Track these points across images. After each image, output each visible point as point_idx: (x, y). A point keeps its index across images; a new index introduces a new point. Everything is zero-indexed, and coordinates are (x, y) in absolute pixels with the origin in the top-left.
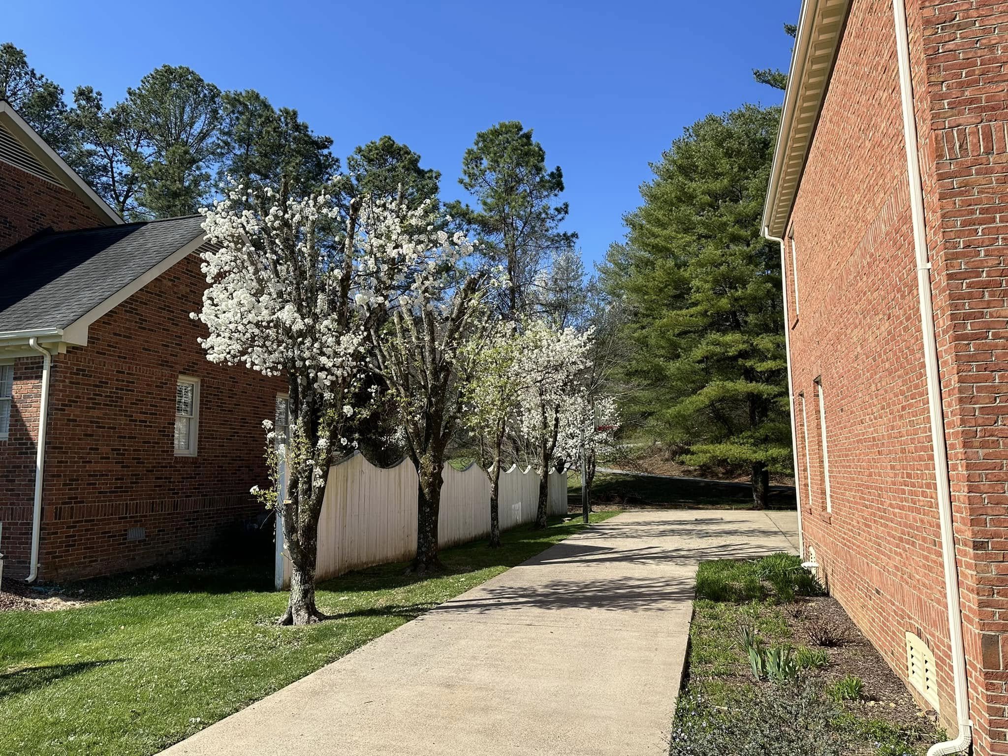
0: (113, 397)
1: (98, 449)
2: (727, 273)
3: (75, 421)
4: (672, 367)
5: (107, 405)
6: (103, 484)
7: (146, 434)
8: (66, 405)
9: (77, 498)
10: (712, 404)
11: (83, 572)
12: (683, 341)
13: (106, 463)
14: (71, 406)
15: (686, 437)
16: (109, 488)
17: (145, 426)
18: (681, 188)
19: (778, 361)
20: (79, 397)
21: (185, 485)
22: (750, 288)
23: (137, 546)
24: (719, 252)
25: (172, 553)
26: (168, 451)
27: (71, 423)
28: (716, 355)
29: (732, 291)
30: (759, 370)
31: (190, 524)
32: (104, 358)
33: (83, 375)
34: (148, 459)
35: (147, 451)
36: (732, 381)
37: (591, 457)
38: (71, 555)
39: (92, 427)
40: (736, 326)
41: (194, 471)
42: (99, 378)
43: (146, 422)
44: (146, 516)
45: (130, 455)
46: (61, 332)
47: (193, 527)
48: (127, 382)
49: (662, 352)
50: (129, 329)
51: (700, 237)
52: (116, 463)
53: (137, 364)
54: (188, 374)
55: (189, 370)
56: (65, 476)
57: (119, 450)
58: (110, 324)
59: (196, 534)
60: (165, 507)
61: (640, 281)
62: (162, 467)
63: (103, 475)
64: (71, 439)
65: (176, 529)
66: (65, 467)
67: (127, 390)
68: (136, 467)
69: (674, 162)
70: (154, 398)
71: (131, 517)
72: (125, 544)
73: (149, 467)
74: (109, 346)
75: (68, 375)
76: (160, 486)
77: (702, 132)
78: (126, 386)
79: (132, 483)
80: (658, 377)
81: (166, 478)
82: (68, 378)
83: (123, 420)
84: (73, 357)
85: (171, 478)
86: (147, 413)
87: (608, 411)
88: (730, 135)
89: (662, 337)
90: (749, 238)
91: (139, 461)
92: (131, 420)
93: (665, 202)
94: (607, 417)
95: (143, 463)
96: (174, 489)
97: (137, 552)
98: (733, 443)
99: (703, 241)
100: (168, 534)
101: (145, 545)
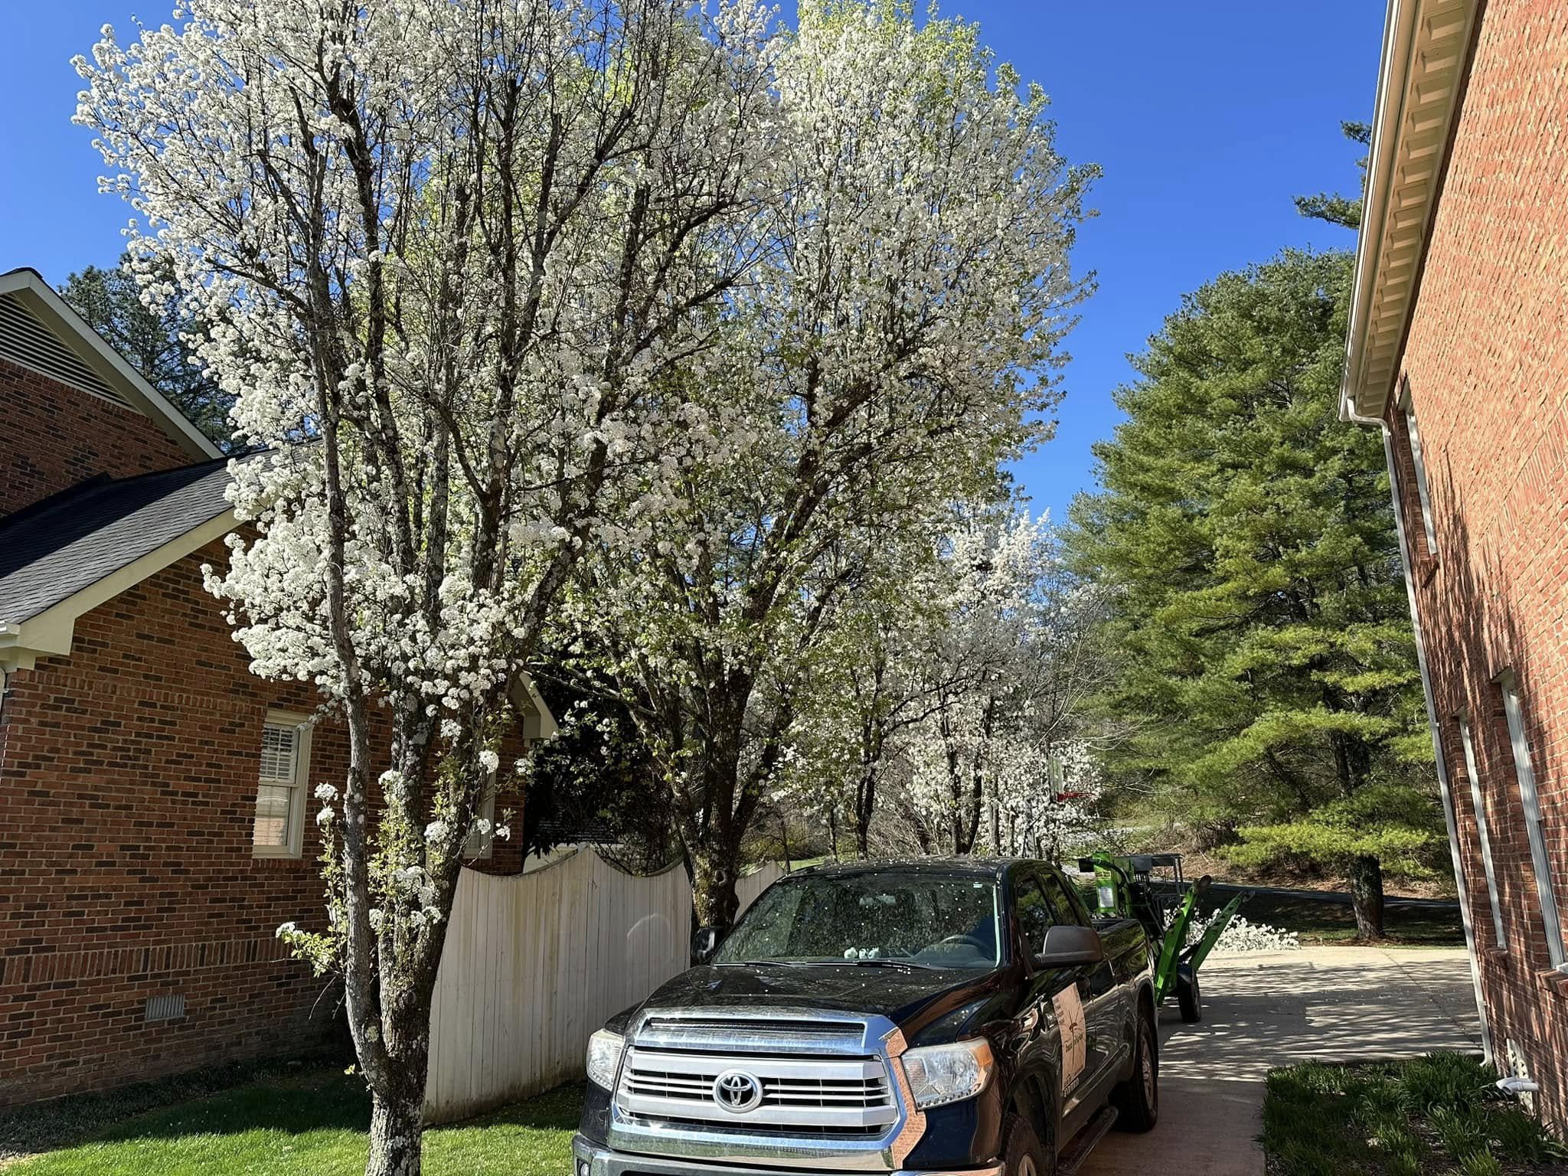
0: (129, 750)
1: (91, 847)
2: (1276, 521)
3: (47, 794)
4: (1191, 690)
5: (117, 765)
6: (98, 913)
7: (194, 818)
8: (28, 766)
9: (40, 941)
10: (1269, 755)
11: (43, 1086)
12: (1208, 644)
13: (108, 873)
14: (38, 767)
15: (1225, 812)
16: (111, 920)
17: (194, 803)
18: (1186, 390)
19: (1385, 672)
20: (58, 751)
21: (274, 913)
22: (1321, 546)
23: (166, 1031)
24: (1260, 489)
25: (240, 1043)
26: (239, 849)
27: (37, 799)
28: (1270, 667)
29: (1290, 551)
30: (1350, 689)
31: (279, 985)
32: (115, 679)
33: (68, 710)
34: (196, 864)
35: (195, 849)
36: (1302, 709)
37: (1052, 850)
38: (19, 1054)
39: (82, 805)
40: (1300, 615)
41: (292, 885)
42: (102, 714)
43: (196, 795)
44: (188, 973)
45: (160, 856)
46: (17, 630)
47: (286, 992)
48: (161, 722)
49: (1171, 664)
50: (171, 627)
51: (1224, 466)
52: (129, 872)
53: (183, 690)
54: (289, 709)
55: (290, 701)
56: (17, 899)
57: (137, 848)
58: (131, 618)
59: (292, 1005)
60: (229, 953)
61: (1123, 544)
62: (226, 879)
63: (99, 896)
64: (33, 829)
65: (251, 996)
66: (19, 881)
67: (159, 737)
68: (171, 879)
69: (1170, 350)
70: (215, 751)
71: (154, 976)
72: (140, 1027)
73: (197, 880)
74: (125, 656)
75: (37, 709)
76: (221, 915)
77: (1213, 300)
78: (158, 729)
79: (160, 910)
80: (1169, 708)
81: (233, 900)
82: (37, 715)
83: (147, 792)
84: (49, 678)
85: (244, 899)
86: (199, 780)
87: (1078, 767)
88: (1262, 297)
89: (1171, 638)
90: (1311, 464)
91: (178, 869)
92: (163, 793)
93: (1158, 413)
94: (1077, 778)
95: (187, 872)
96: (250, 921)
97: (164, 1045)
98: (1313, 822)
99: (1230, 472)
100: (233, 1007)
101: (181, 1028)
